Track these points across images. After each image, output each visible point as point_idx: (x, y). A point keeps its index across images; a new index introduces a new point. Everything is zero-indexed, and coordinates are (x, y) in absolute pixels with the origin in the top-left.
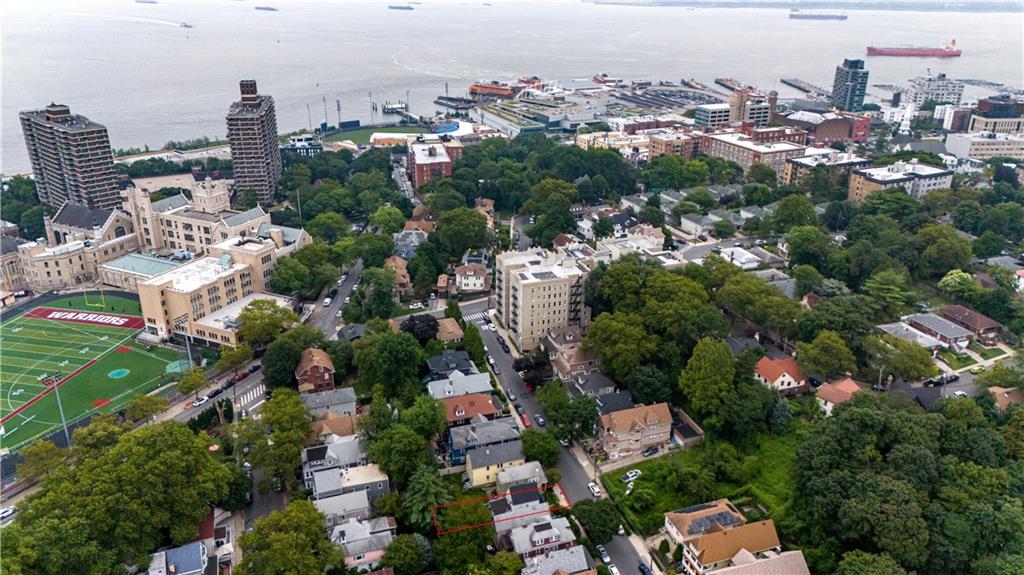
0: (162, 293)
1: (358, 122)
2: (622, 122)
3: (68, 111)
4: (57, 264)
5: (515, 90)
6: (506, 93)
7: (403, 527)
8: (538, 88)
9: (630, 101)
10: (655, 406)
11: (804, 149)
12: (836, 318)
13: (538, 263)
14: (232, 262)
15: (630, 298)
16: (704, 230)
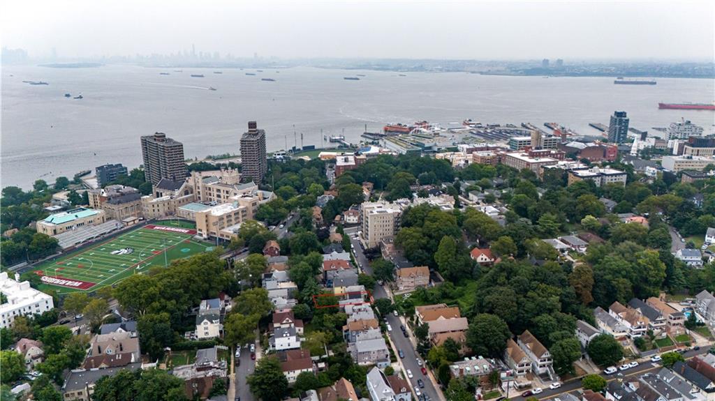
0: (206, 216)
1: (314, 146)
2: (466, 146)
3: (164, 136)
4: (158, 206)
5: (411, 129)
6: (405, 130)
7: (300, 301)
8: (424, 127)
9: (482, 136)
10: (422, 267)
11: (557, 162)
12: (513, 232)
13: (381, 207)
14: (238, 205)
15: (419, 222)
16: (479, 199)
